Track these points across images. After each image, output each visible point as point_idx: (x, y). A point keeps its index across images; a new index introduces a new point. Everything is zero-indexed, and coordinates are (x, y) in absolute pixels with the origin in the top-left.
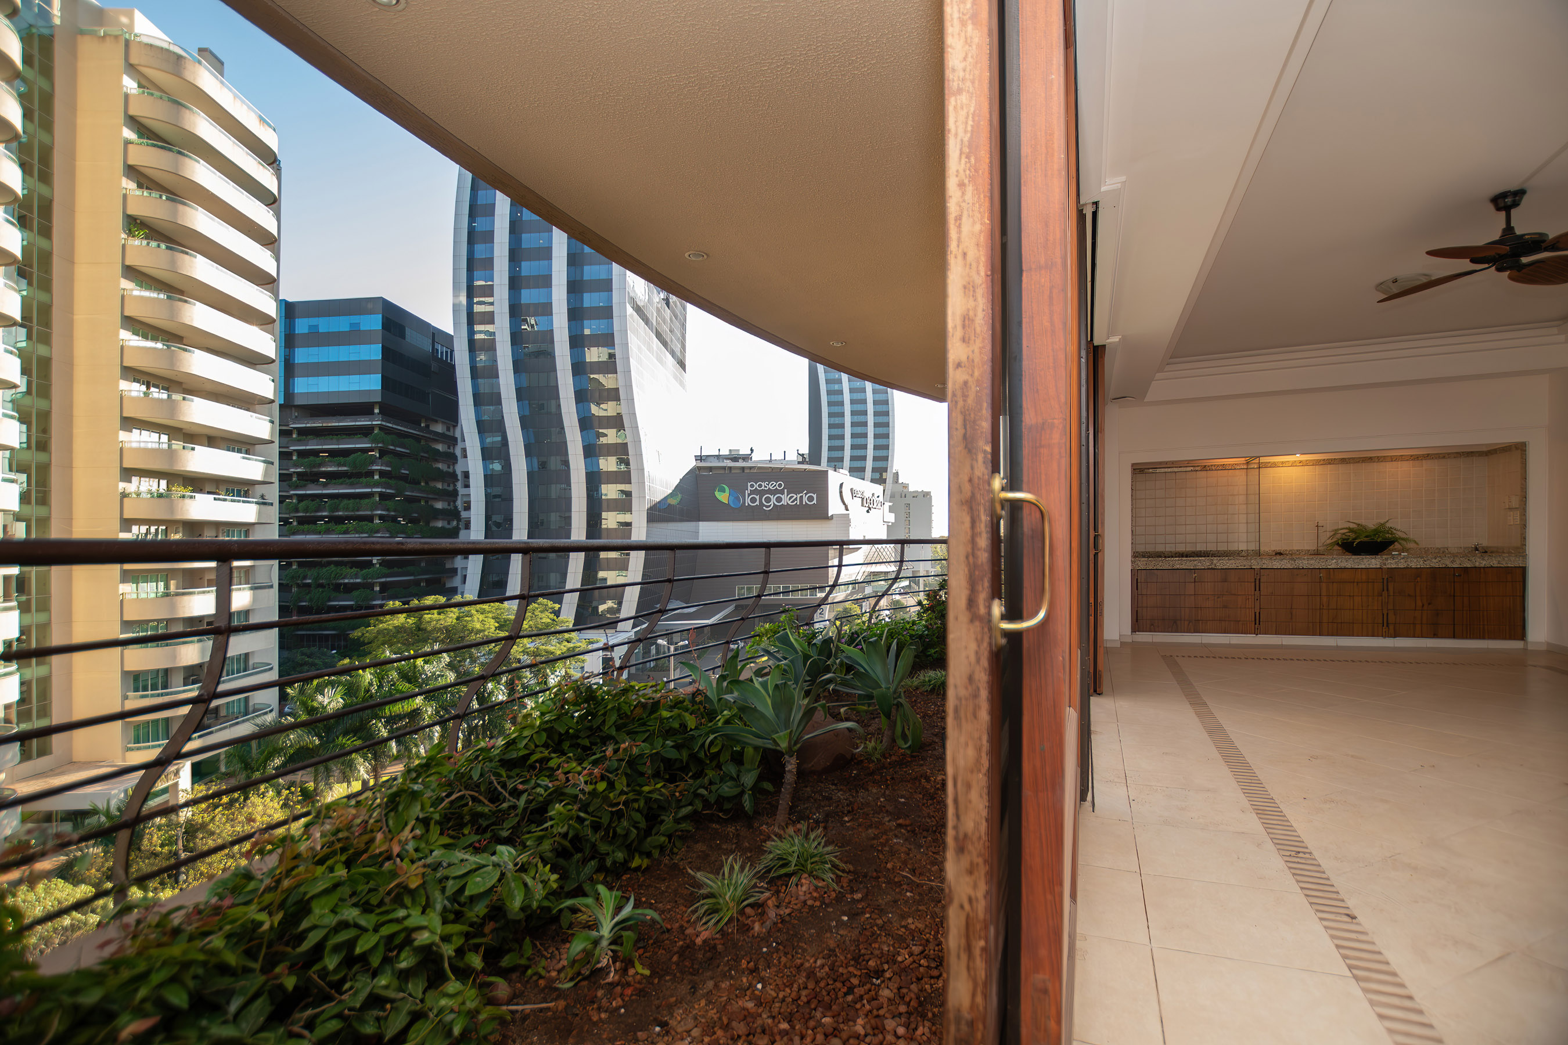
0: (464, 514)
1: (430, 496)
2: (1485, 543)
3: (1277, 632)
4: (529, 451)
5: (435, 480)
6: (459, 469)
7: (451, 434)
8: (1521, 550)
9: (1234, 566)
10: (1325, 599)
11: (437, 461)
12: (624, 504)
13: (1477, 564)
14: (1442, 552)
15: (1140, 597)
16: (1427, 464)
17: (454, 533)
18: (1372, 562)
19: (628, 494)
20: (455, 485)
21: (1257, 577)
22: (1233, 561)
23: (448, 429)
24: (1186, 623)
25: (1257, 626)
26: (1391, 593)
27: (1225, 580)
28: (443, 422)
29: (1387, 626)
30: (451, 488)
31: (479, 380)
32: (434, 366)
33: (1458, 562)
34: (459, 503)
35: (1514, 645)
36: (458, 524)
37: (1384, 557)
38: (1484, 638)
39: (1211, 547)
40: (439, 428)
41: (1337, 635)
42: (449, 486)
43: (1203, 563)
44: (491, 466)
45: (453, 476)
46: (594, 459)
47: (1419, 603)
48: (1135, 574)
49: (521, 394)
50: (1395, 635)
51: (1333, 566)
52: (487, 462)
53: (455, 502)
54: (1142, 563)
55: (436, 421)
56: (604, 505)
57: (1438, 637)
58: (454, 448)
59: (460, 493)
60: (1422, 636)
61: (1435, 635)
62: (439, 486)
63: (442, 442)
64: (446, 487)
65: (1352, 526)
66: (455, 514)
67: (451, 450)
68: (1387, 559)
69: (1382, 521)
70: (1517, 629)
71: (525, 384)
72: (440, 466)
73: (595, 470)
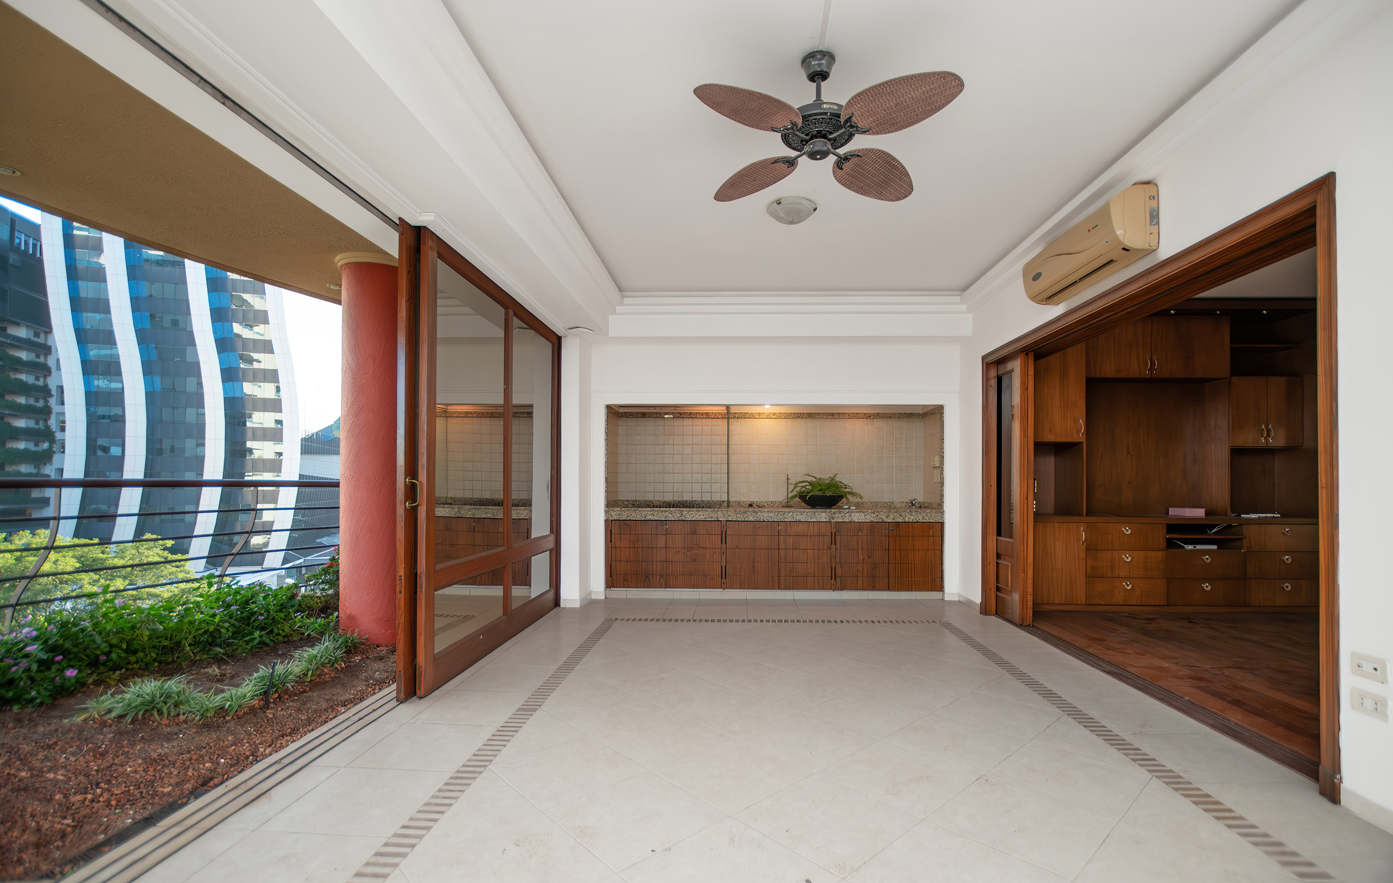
0: (58, 435)
1: (7, 412)
2: (920, 498)
3: (742, 587)
4: (148, 369)
5: (13, 392)
6: (52, 383)
7: (41, 340)
8: (939, 506)
9: (702, 518)
10: (782, 552)
11: (16, 370)
12: (275, 435)
13: (907, 520)
14: (890, 506)
15: (614, 550)
16: (878, 423)
17: (46, 457)
18: (822, 515)
19: (279, 422)
20: (46, 401)
21: (723, 530)
22: (701, 513)
23: (37, 335)
24: (658, 578)
25: (724, 580)
26: (838, 547)
27: (694, 533)
28: (27, 326)
29: (835, 579)
30: (41, 404)
31: (80, 282)
32: (13, 258)
33: (892, 517)
34: (53, 423)
35: (934, 595)
36: (51, 447)
37: (833, 510)
38: (912, 590)
39: (697, 497)
40: (22, 332)
41: (793, 589)
42: (37, 400)
43: (673, 514)
44: (96, 383)
45: (45, 392)
46: (236, 384)
47: (861, 557)
48: (609, 524)
49: (136, 303)
50: (842, 588)
51: (790, 519)
52: (91, 377)
53: (46, 420)
54: (616, 514)
55: (18, 324)
56: (249, 434)
57: (876, 590)
58: (45, 358)
59: (54, 411)
60: (863, 589)
61: (874, 588)
62: (22, 400)
63: (28, 350)
64: (32, 401)
65: (809, 479)
66: (48, 435)
67: (42, 359)
68: (835, 513)
69: (832, 476)
70: (936, 582)
71: (145, 293)
72: (23, 377)
73: (238, 395)
